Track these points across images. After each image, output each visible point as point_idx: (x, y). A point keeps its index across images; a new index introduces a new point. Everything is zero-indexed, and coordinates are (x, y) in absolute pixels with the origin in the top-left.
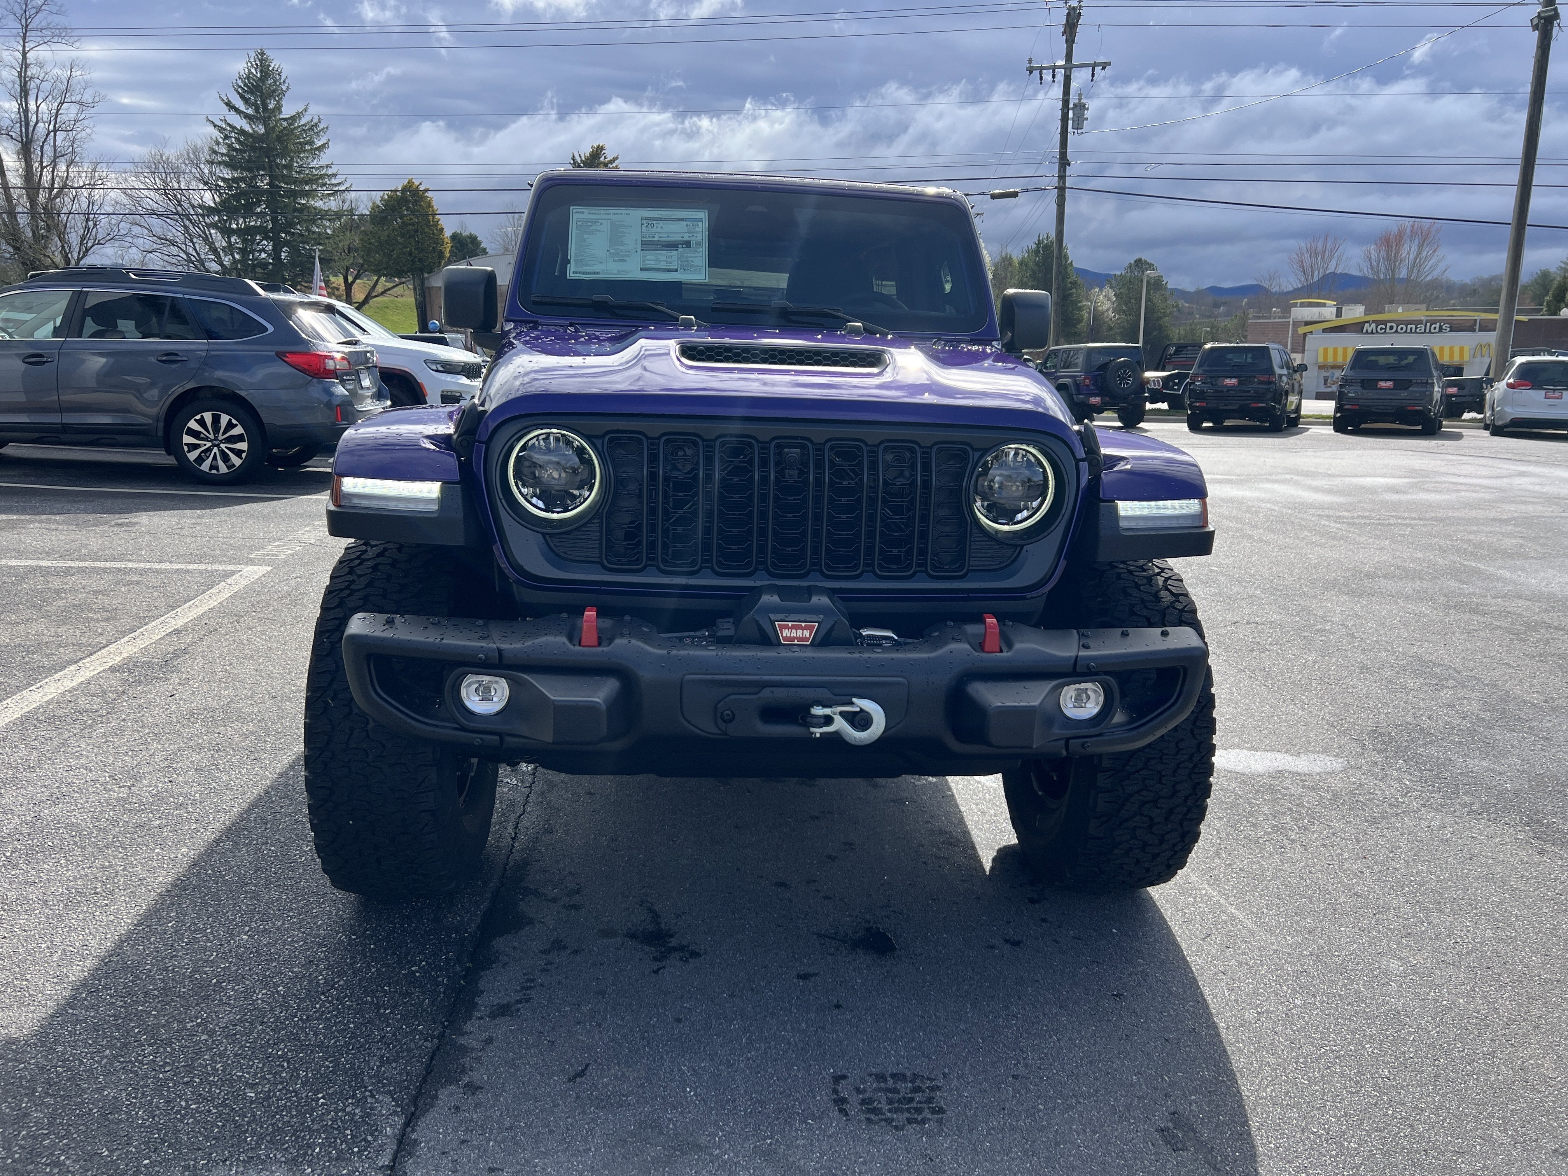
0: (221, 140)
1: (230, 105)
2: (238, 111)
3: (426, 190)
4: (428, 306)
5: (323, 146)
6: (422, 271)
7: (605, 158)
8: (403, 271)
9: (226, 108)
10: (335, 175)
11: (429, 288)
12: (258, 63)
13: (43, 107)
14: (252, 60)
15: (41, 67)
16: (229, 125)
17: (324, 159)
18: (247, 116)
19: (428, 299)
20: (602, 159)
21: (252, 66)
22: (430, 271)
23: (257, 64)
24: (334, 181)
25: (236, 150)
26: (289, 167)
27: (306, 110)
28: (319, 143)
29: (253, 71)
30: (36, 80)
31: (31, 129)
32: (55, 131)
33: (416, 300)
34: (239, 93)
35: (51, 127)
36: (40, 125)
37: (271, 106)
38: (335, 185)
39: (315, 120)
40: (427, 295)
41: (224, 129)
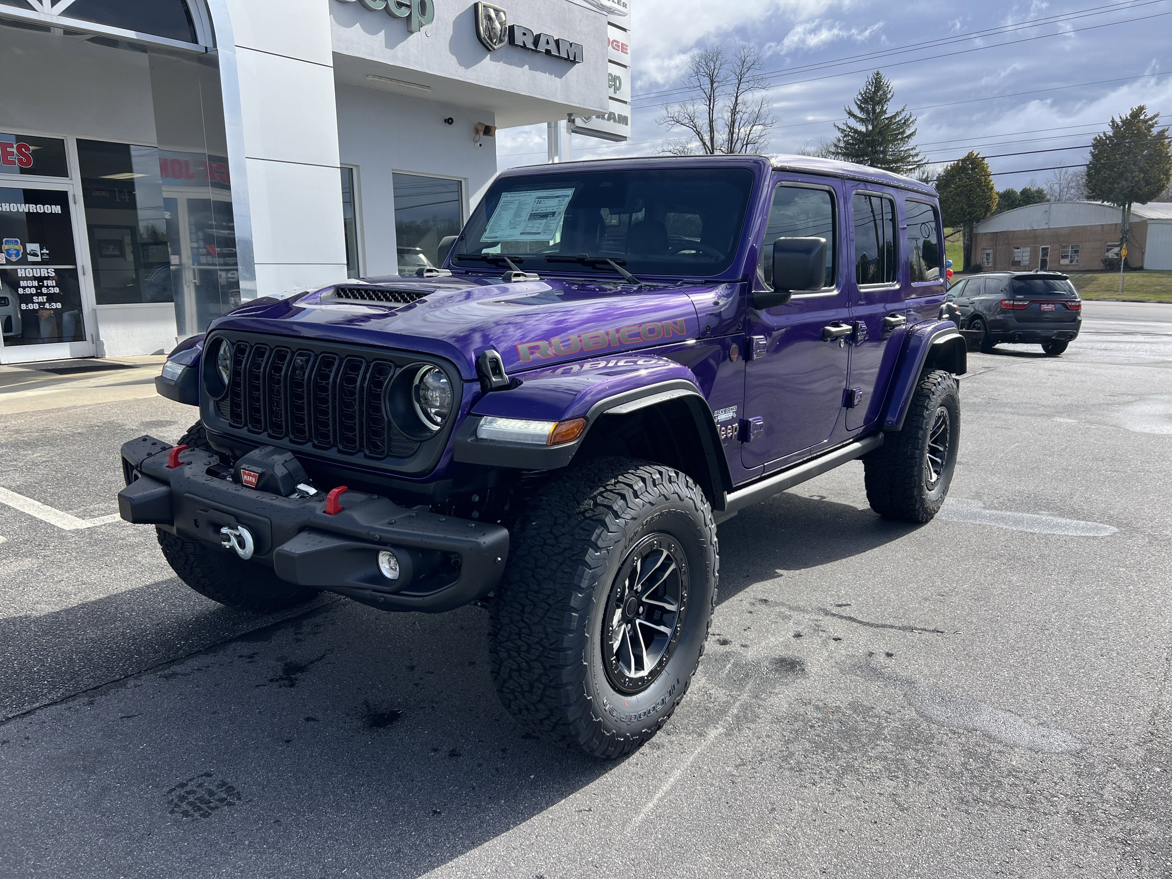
0: (841, 139)
1: (851, 114)
2: (855, 117)
3: (984, 158)
4: (973, 248)
5: (912, 134)
6: (971, 221)
7: (1145, 116)
8: (956, 222)
9: (848, 116)
10: (917, 155)
11: (976, 234)
12: (874, 81)
13: (742, 130)
14: (870, 80)
15: (745, 104)
16: (849, 127)
17: (912, 143)
18: (862, 120)
19: (974, 244)
20: (1142, 117)
21: (870, 84)
22: (978, 221)
23: (873, 83)
24: (916, 159)
25: (850, 144)
26: (884, 152)
27: (903, 110)
28: (908, 132)
29: (870, 87)
30: (740, 113)
31: (733, 144)
32: (747, 144)
33: (964, 243)
34: (857, 104)
35: (745, 142)
36: (739, 141)
37: (878, 111)
38: (916, 162)
39: (907, 117)
40: (974, 239)
41: (845, 131)
